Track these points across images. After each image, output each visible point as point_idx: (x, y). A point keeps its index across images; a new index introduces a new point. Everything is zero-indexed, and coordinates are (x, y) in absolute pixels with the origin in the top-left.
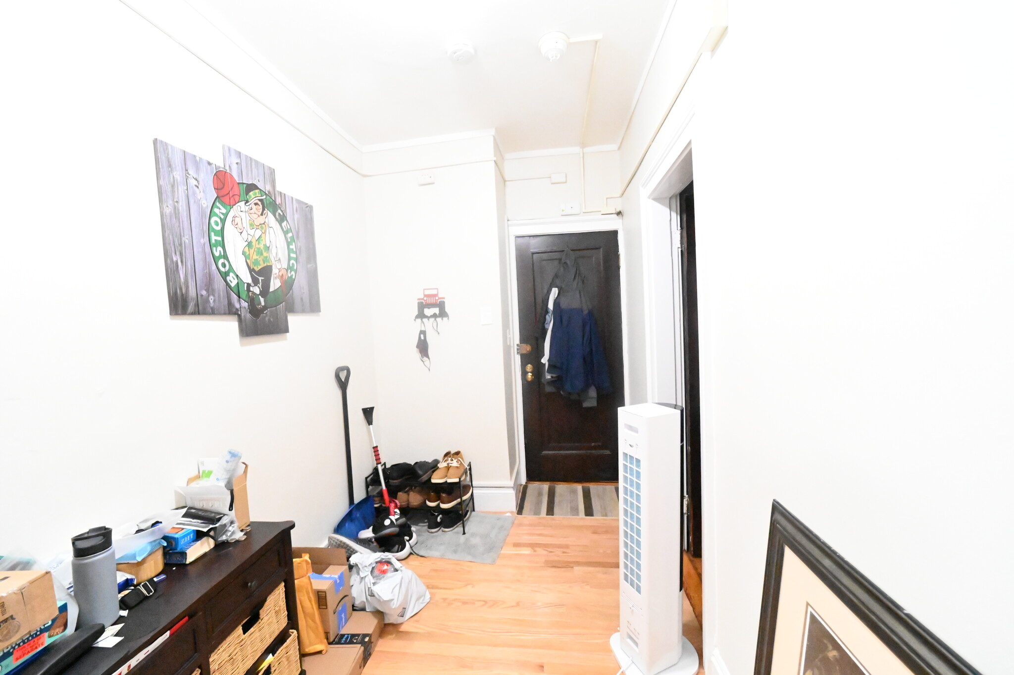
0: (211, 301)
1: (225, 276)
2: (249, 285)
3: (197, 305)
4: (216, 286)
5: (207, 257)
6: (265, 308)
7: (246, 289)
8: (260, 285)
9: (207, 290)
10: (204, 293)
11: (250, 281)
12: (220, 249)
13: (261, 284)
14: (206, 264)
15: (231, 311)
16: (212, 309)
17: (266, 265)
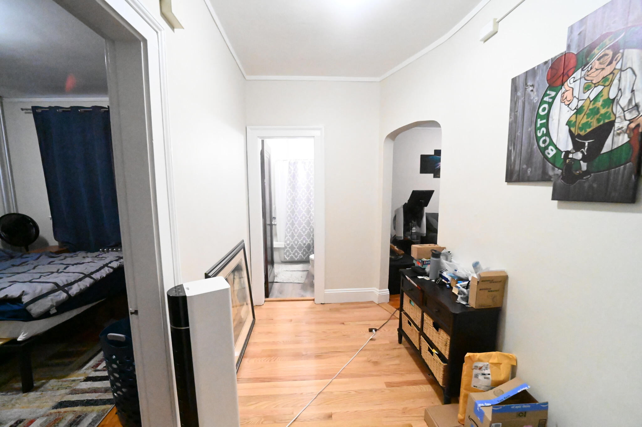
0: (529, 172)
1: (543, 150)
2: (568, 153)
3: (519, 175)
4: (534, 160)
5: (532, 140)
6: (587, 173)
7: (562, 157)
8: (585, 150)
9: (527, 165)
10: (525, 166)
11: (570, 147)
12: (544, 129)
13: (586, 148)
14: (530, 145)
15: (544, 178)
16: (529, 177)
17: (602, 123)
